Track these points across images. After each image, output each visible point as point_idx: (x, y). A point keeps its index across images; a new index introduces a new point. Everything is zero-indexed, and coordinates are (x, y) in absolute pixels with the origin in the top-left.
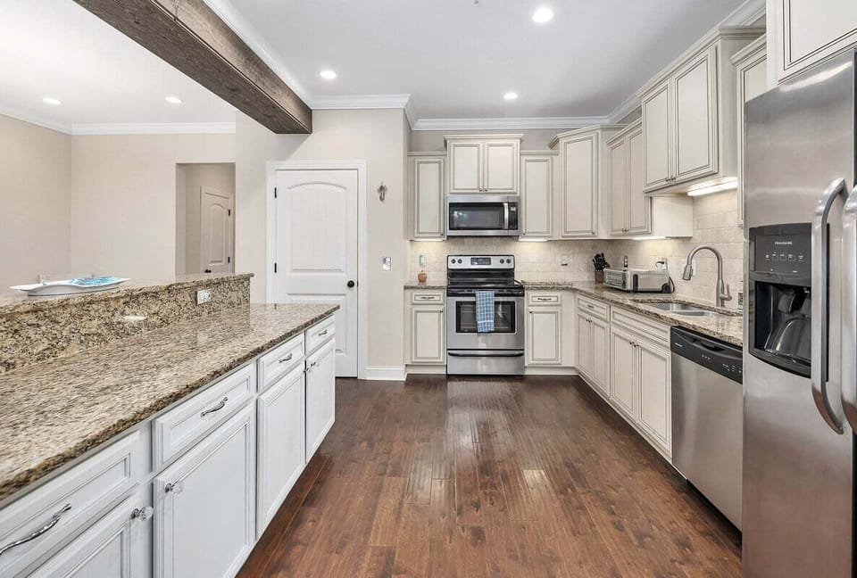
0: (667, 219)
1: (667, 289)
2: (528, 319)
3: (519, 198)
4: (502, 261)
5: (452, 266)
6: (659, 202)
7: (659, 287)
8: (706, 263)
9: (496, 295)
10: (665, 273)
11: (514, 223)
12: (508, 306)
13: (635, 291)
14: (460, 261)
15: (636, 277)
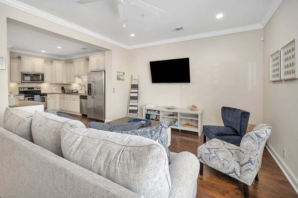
0: (78, 80)
1: (77, 92)
2: (48, 101)
3: (44, 74)
4: (37, 88)
5: (21, 90)
6: (76, 78)
7: (76, 92)
8: (83, 88)
9: (40, 96)
10: (77, 89)
11: (43, 79)
12: (43, 98)
13: (72, 93)
14: (24, 89)
15: (72, 90)
